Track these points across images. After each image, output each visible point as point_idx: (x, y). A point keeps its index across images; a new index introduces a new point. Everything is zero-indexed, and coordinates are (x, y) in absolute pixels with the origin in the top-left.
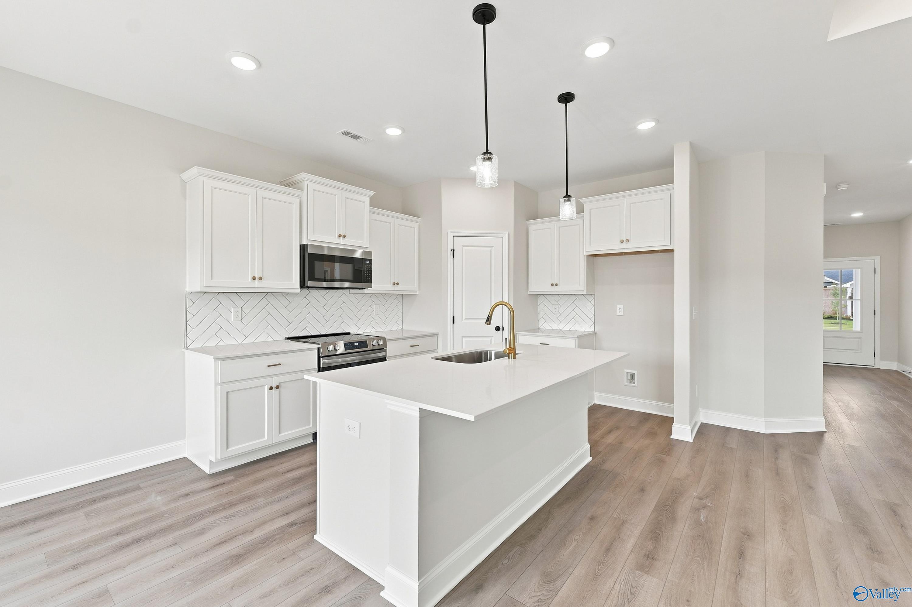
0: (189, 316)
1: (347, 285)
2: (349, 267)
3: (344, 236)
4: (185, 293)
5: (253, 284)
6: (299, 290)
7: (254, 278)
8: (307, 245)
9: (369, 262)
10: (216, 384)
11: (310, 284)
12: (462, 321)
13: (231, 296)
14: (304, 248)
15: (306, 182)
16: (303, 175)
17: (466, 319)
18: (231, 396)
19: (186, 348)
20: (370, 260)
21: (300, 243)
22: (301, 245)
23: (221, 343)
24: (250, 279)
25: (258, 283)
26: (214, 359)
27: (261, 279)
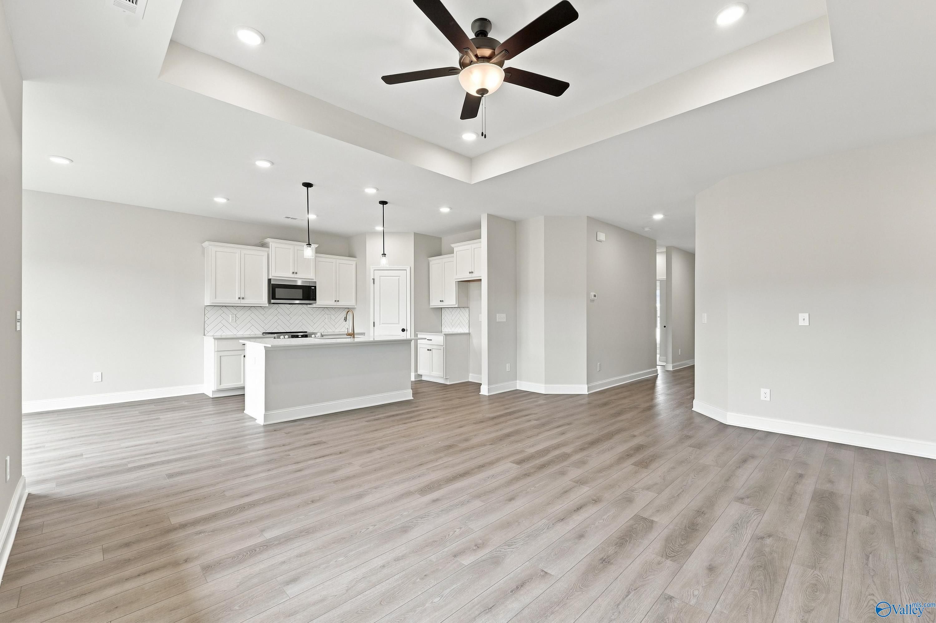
0: (206, 319)
1: (297, 302)
2: (300, 291)
3: (296, 273)
4: (204, 306)
5: (239, 301)
6: (267, 305)
7: (239, 298)
8: (271, 279)
9: (314, 288)
10: (215, 352)
11: (273, 301)
12: (380, 324)
13: (230, 308)
14: (269, 280)
15: (271, 243)
16: (268, 240)
17: (382, 323)
18: (222, 358)
19: (204, 335)
20: (315, 287)
21: (268, 278)
22: (269, 279)
23: (224, 334)
24: (237, 298)
25: (242, 301)
26: (213, 339)
27: (243, 298)
